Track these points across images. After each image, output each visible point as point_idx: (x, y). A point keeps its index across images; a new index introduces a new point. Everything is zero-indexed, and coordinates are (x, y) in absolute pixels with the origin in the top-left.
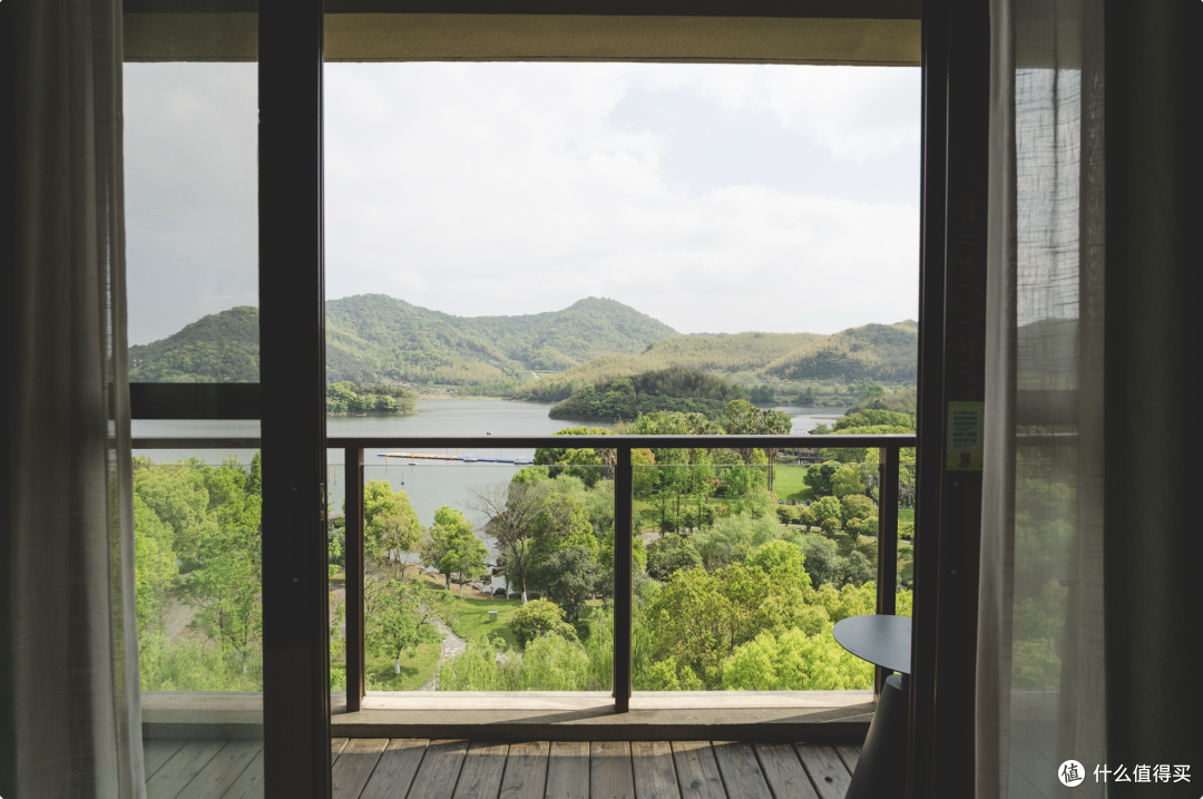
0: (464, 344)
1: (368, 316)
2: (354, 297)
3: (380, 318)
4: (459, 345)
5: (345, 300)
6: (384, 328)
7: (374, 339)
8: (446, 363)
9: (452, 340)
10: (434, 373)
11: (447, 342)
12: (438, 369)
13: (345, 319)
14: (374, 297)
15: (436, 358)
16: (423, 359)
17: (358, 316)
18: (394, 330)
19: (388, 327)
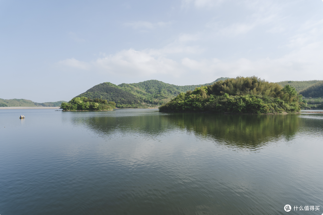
0: (177, 93)
1: (150, 86)
2: (147, 81)
3: (153, 86)
4: (175, 93)
5: (144, 82)
6: (154, 89)
7: (150, 92)
8: (165, 98)
9: (172, 91)
10: (160, 101)
11: (171, 92)
12: (162, 100)
13: (143, 87)
14: (153, 81)
15: (163, 96)
16: (159, 97)
17: (147, 86)
18: (157, 90)
19: (155, 89)
